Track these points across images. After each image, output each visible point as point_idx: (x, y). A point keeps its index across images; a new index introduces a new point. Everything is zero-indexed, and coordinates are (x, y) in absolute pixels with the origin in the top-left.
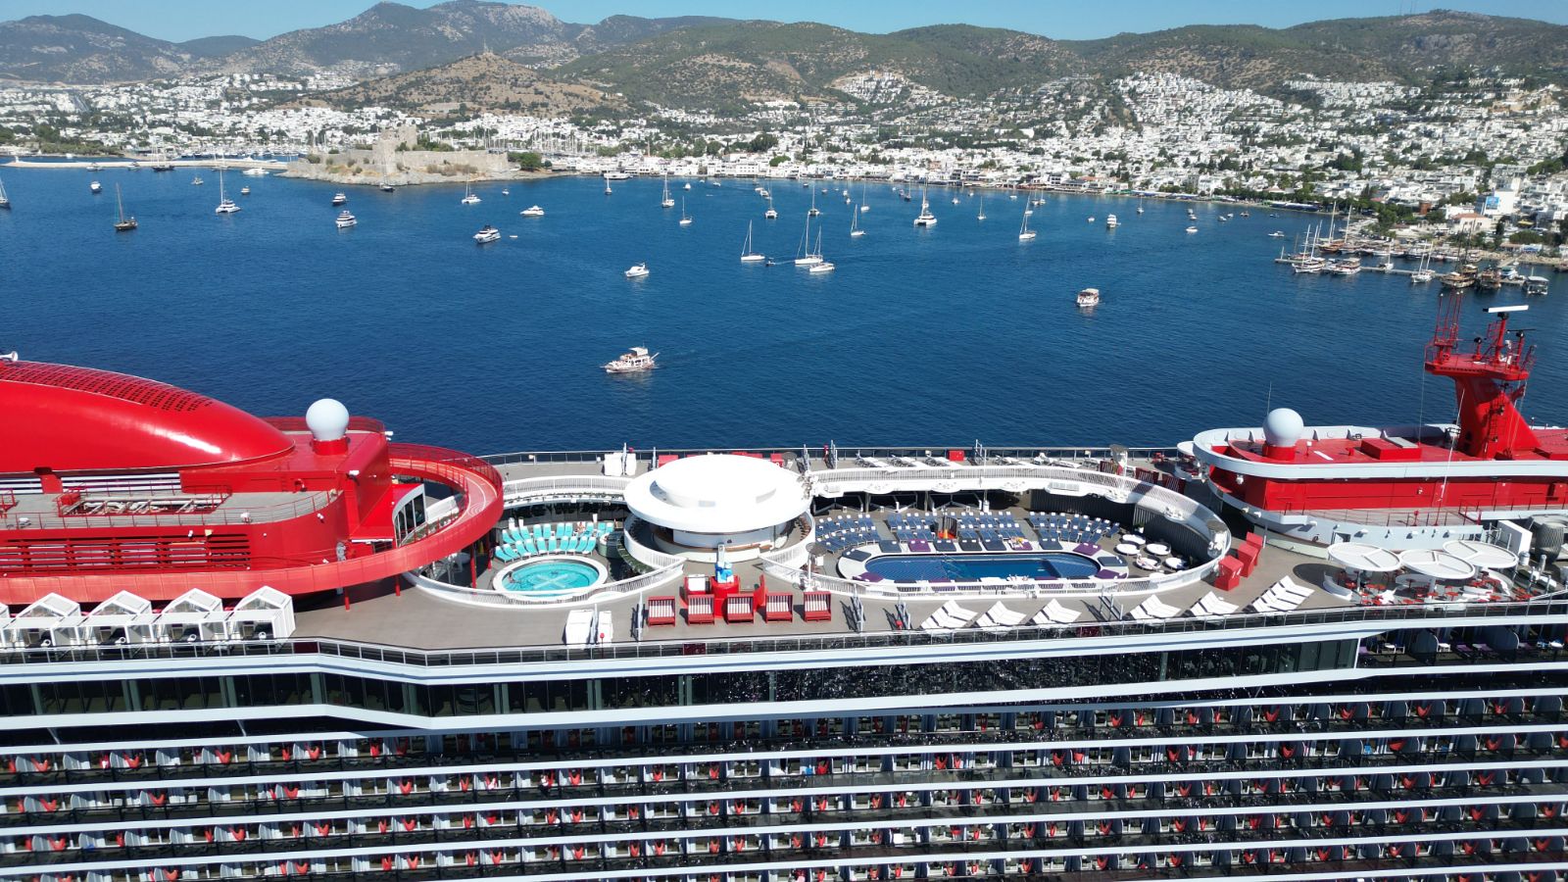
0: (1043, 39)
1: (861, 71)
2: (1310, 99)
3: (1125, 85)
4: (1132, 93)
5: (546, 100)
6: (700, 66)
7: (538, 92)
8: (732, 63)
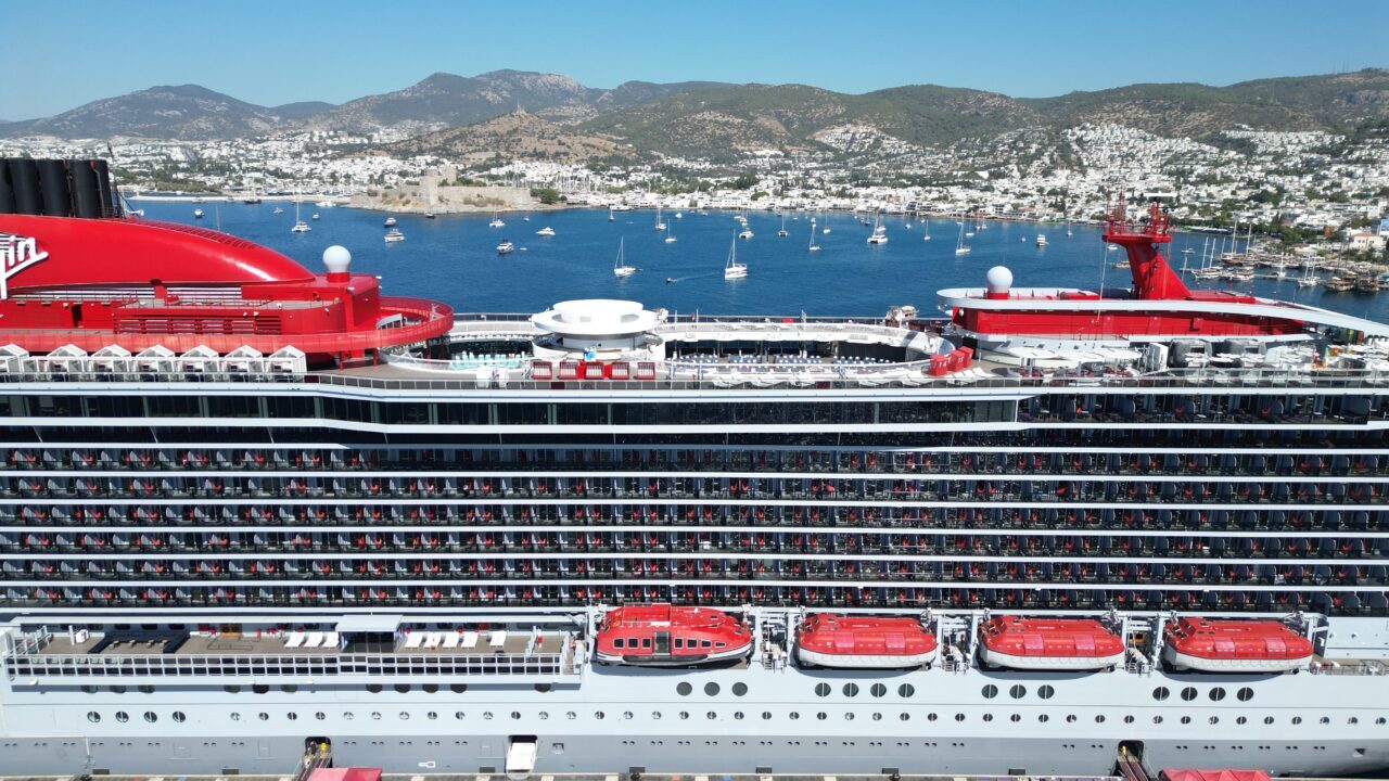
0: (1002, 96)
1: (839, 124)
2: (1245, 146)
3: (1072, 135)
4: (1080, 141)
5: (567, 150)
6: (699, 121)
7: (561, 143)
8: (726, 119)
